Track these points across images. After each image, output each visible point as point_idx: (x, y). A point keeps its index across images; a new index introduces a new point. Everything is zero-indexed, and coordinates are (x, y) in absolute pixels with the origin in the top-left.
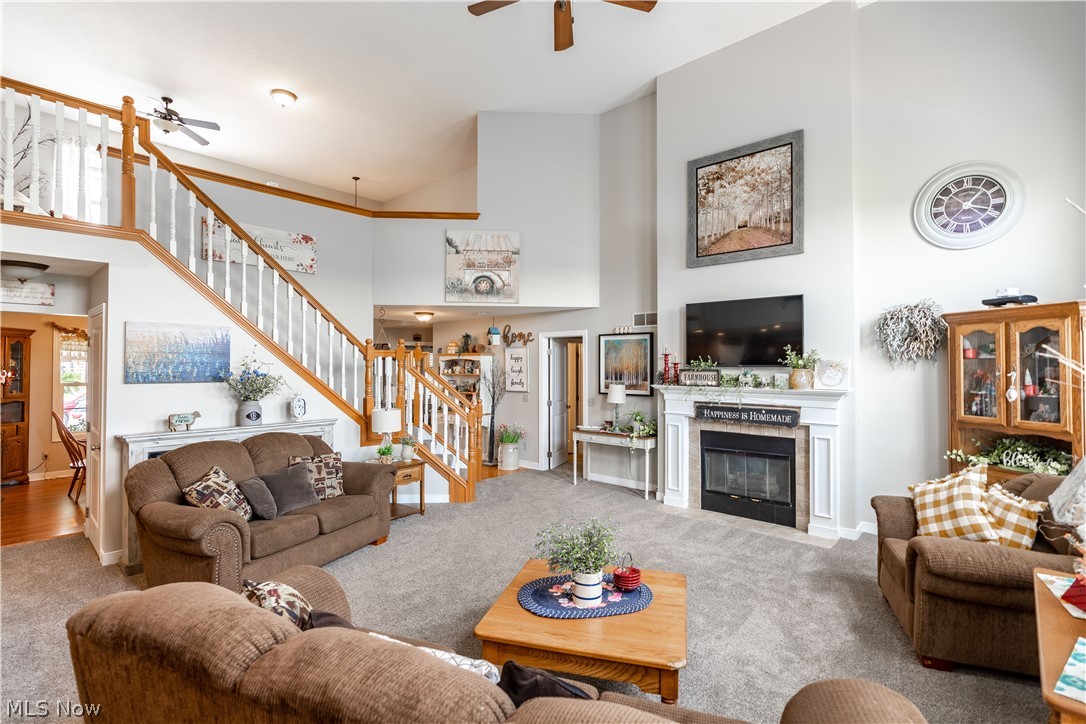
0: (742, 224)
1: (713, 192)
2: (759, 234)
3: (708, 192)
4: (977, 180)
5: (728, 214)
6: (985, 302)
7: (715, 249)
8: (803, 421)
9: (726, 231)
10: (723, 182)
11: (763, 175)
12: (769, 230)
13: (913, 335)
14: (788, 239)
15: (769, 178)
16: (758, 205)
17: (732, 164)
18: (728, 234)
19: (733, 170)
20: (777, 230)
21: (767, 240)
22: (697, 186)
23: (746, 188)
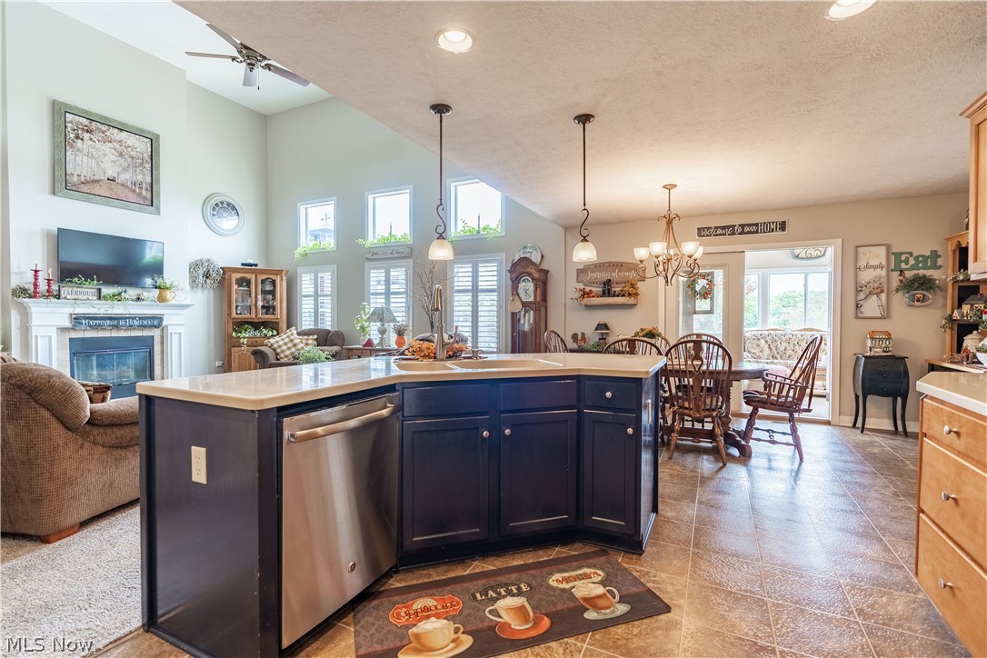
0: (111, 178)
1: (82, 139)
2: (126, 191)
3: (77, 137)
4: (229, 204)
5: (98, 165)
6: (243, 264)
7: (85, 188)
8: (164, 323)
9: (96, 178)
10: (92, 137)
11: (129, 149)
12: (134, 191)
13: (207, 275)
14: (150, 204)
15: (134, 154)
16: (125, 170)
17: (104, 128)
18: (98, 181)
19: (103, 132)
20: (140, 194)
21: (132, 197)
22: (66, 127)
23: (115, 152)
